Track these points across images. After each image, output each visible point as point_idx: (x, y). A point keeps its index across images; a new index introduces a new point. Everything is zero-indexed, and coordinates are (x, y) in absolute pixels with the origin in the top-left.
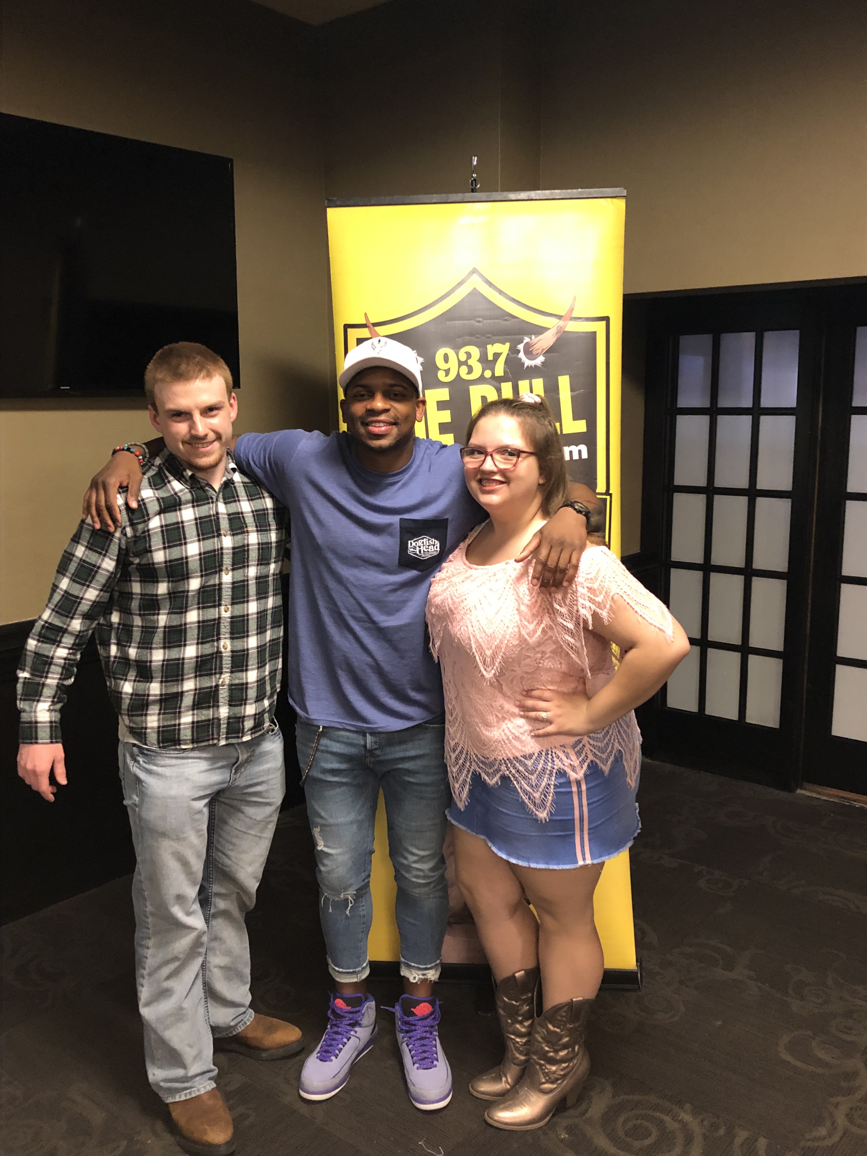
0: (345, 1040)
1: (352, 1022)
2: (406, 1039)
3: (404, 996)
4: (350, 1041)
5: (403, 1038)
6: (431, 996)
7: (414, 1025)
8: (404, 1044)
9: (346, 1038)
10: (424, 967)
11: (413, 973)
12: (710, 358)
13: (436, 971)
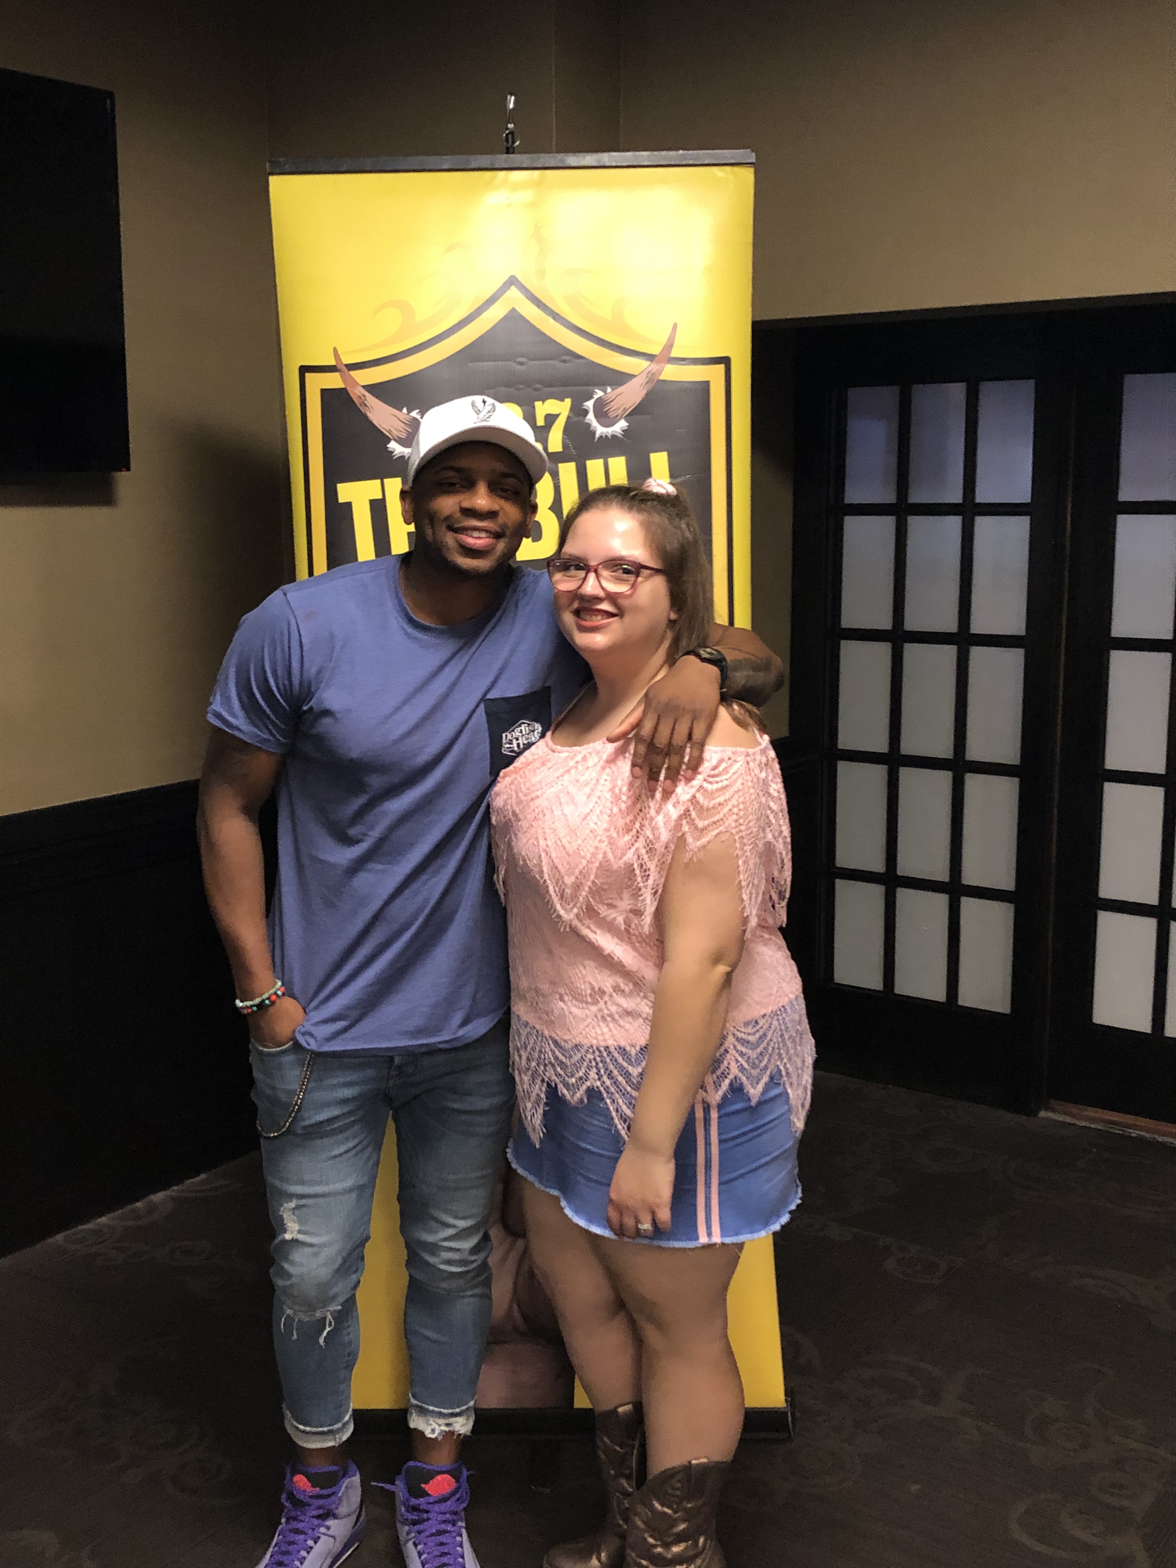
0: (310, 1543)
1: (321, 1511)
2: (413, 1535)
3: (411, 1463)
4: (318, 1544)
5: (408, 1533)
6: (457, 1462)
7: (427, 1512)
8: (410, 1544)
9: (312, 1539)
10: (450, 1411)
11: (431, 1422)
12: (896, 425)
13: (468, 1419)
